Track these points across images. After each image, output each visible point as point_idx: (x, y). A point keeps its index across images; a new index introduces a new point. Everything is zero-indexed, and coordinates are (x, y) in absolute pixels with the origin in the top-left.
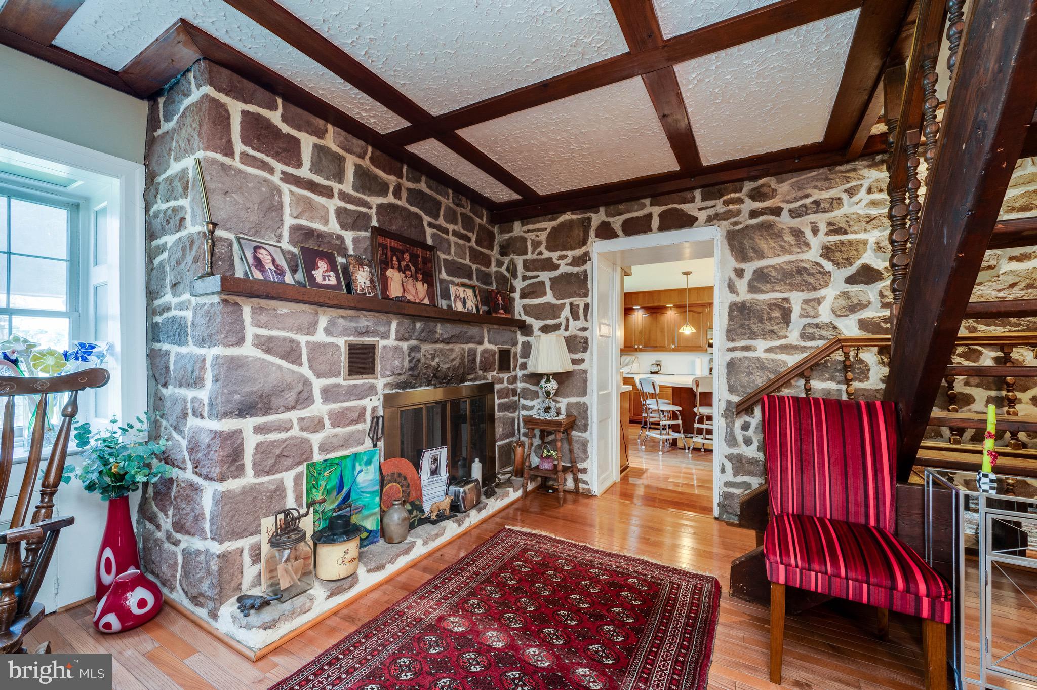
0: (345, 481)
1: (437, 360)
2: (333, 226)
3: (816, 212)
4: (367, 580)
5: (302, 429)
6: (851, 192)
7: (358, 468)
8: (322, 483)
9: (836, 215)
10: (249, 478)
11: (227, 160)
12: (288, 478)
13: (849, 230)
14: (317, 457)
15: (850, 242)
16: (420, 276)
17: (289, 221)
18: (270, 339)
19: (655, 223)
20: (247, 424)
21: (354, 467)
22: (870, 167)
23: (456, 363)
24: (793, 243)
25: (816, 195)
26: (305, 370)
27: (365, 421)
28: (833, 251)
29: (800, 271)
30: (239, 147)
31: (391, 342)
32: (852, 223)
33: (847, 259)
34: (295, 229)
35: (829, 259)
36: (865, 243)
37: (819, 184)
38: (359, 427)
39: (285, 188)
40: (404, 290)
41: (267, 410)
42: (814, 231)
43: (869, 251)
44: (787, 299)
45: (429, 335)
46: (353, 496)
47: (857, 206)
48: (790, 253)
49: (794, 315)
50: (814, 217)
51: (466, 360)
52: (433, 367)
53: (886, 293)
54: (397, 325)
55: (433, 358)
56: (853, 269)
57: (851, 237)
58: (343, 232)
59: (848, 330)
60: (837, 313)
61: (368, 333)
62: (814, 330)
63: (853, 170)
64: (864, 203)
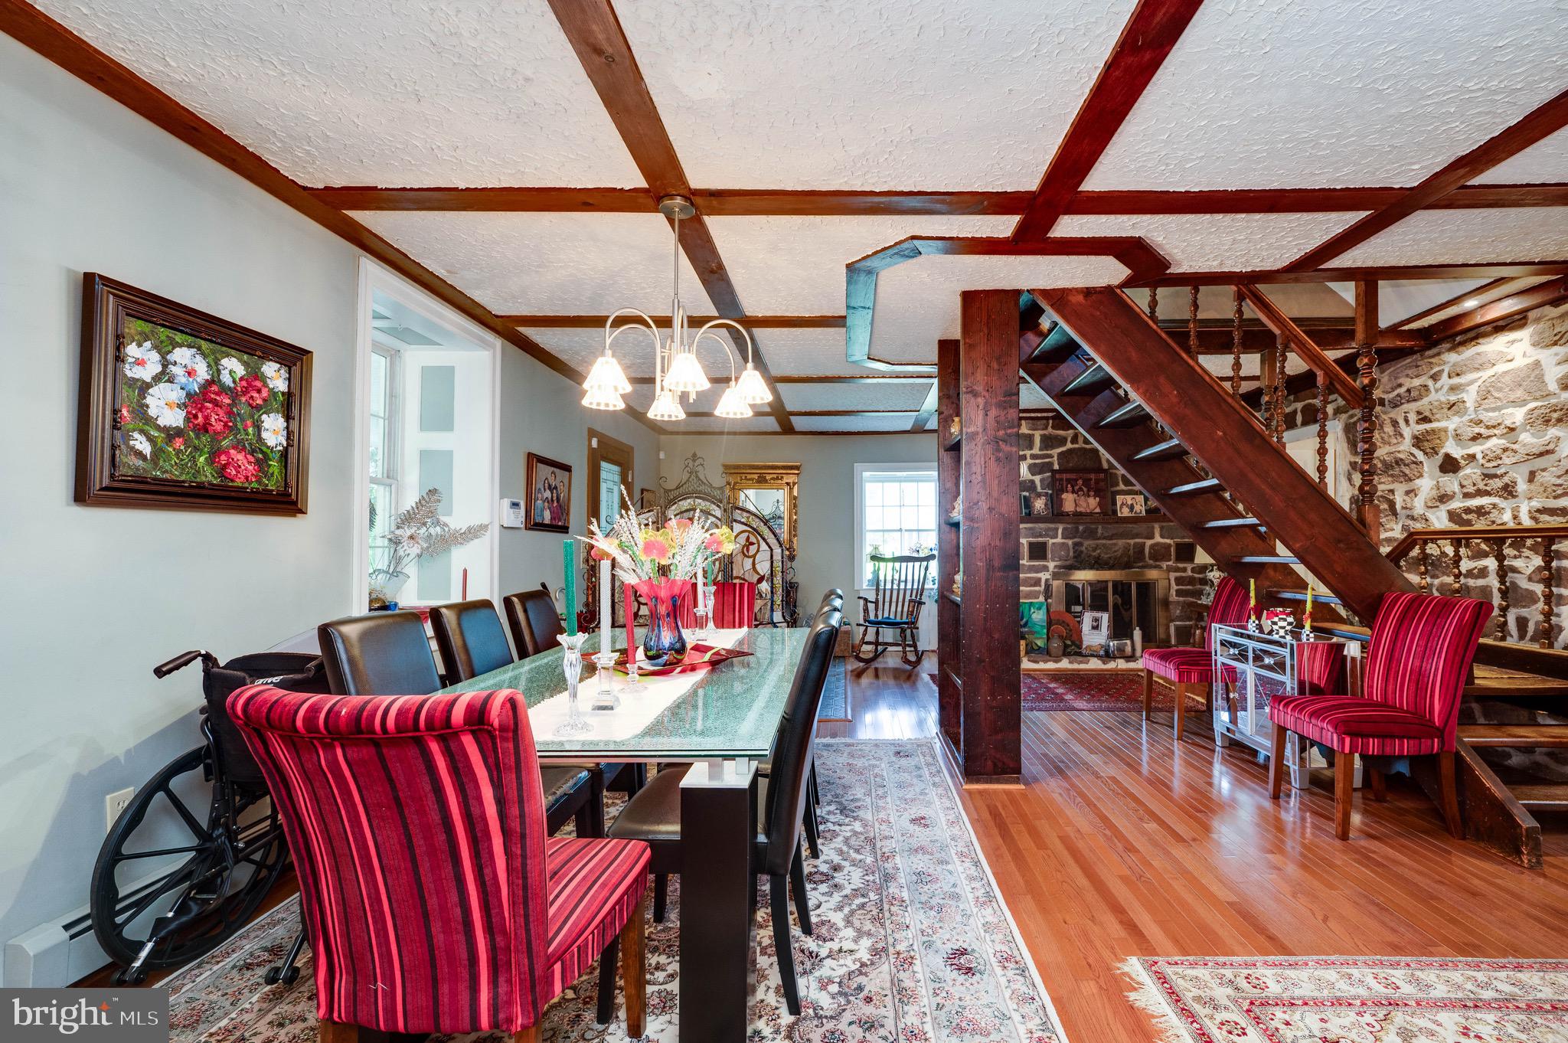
0: (1024, 615)
1: (1099, 551)
2: (1027, 475)
3: (1408, 401)
4: (1026, 664)
6: (1435, 377)
7: (1032, 611)
9: (1423, 404)
13: (1432, 418)
15: (1433, 431)
16: (1092, 493)
19: (1299, 418)
21: (1029, 610)
22: (1450, 350)
23: (1119, 554)
24: (1391, 433)
25: (1408, 383)
27: (1040, 586)
28: (1422, 441)
29: (1399, 462)
31: (1059, 540)
32: (1435, 411)
33: (1433, 448)
35: (1419, 448)
36: (1445, 430)
37: (1410, 372)
38: (1037, 588)
40: (1076, 505)
42: (1407, 421)
43: (1451, 439)
44: (1392, 491)
45: (1091, 534)
46: (1030, 624)
47: (1440, 392)
48: (1389, 444)
49: (1398, 507)
50: (1406, 407)
51: (1131, 552)
52: (1095, 557)
53: (1465, 483)
54: (1064, 529)
55: (1094, 550)
56: (1439, 459)
57: (1434, 425)
58: (1033, 478)
59: (1440, 520)
60: (1430, 504)
61: (1041, 536)
62: (1411, 522)
63: (1439, 354)
64: (1446, 388)
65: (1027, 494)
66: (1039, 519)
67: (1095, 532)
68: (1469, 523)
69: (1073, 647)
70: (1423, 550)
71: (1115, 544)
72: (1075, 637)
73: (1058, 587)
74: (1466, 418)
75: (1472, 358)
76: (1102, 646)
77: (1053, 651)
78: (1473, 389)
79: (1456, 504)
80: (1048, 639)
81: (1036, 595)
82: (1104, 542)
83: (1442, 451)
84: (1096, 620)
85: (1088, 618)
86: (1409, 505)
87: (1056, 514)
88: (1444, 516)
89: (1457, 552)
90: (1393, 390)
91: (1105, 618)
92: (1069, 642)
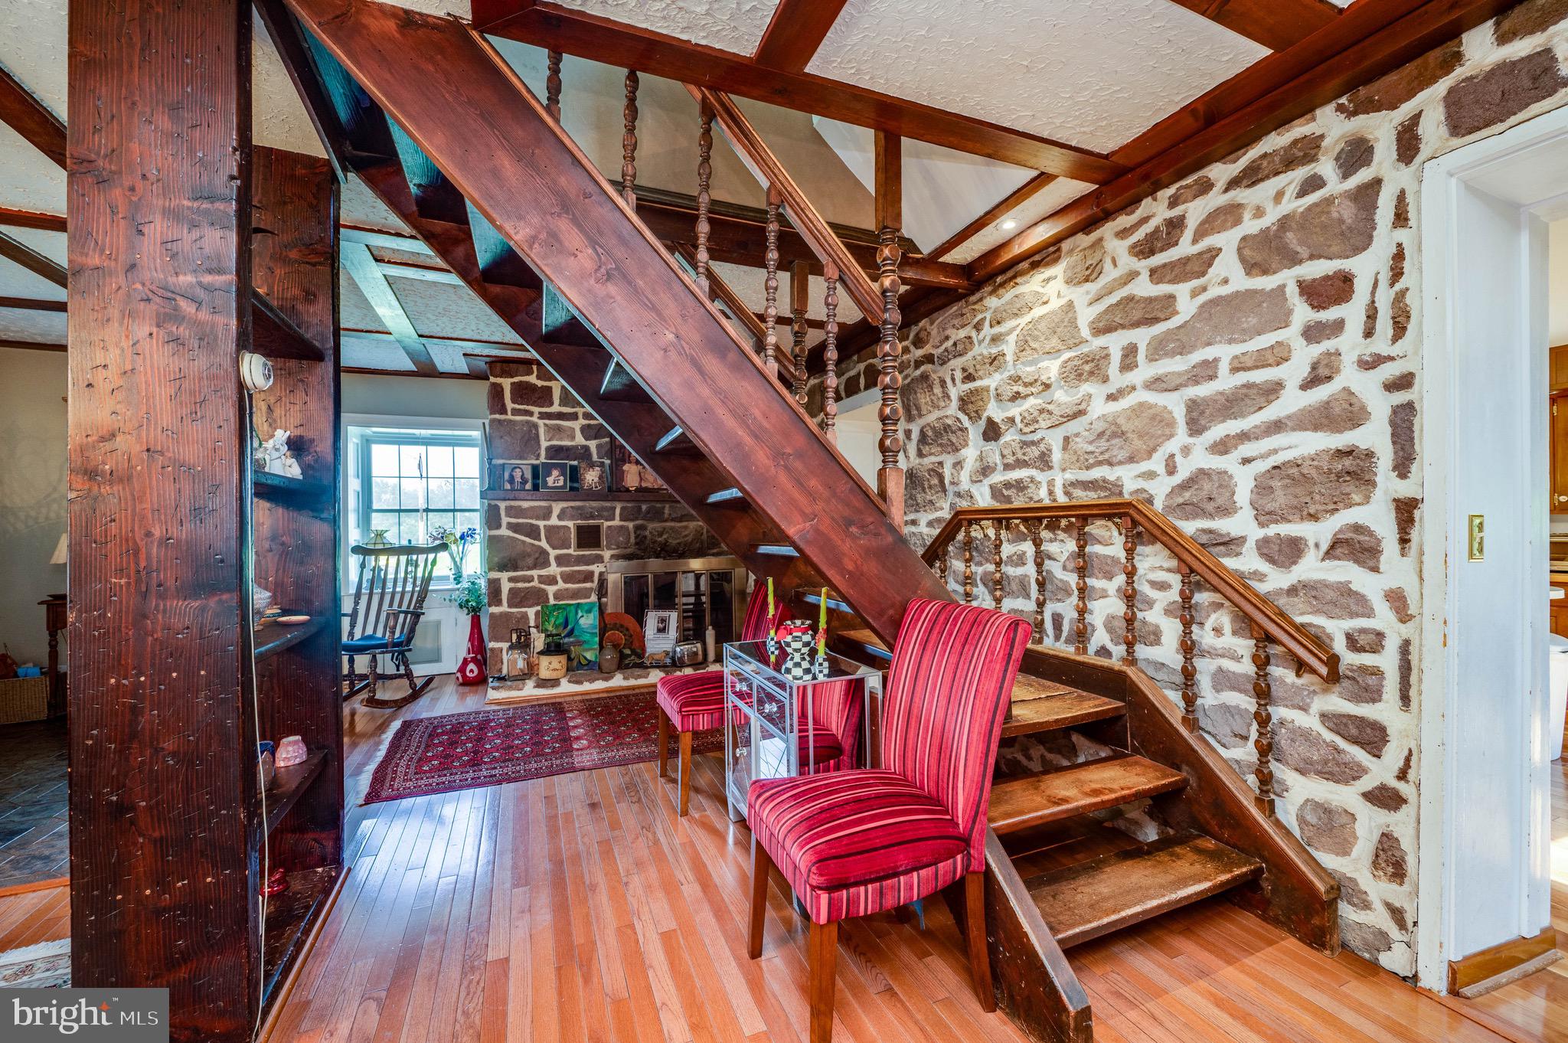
0: (570, 620)
1: (665, 536)
2: (580, 440)
3: (955, 357)
4: (566, 687)
5: (540, 582)
6: (978, 327)
7: (580, 614)
8: (552, 620)
9: (968, 359)
10: (504, 608)
11: (502, 417)
12: (531, 612)
13: (976, 375)
14: (552, 601)
15: (977, 390)
17: (544, 444)
18: (518, 524)
19: (862, 382)
20: (504, 576)
21: (577, 613)
22: (991, 293)
23: (689, 539)
24: (940, 395)
25: (955, 335)
26: (544, 544)
27: (592, 582)
28: (967, 403)
29: (947, 428)
30: (510, 405)
31: (617, 522)
32: (978, 367)
33: (976, 412)
34: (548, 449)
35: (964, 411)
36: (987, 389)
37: (956, 322)
38: (588, 585)
39: (541, 423)
40: (641, 479)
41: (515, 569)
42: (953, 380)
43: (992, 400)
44: (941, 464)
45: (656, 515)
46: (576, 632)
47: (983, 345)
48: (938, 408)
49: (947, 482)
50: (953, 363)
51: (705, 536)
52: (660, 542)
53: (1005, 452)
54: (622, 509)
55: (661, 534)
56: (983, 423)
57: (978, 384)
58: (588, 443)
59: (983, 499)
60: (974, 479)
61: (592, 517)
62: (957, 500)
63: (981, 300)
64: (988, 339)
65: (575, 463)
66: (591, 495)
67: (660, 512)
68: (1008, 500)
69: (631, 657)
70: (968, 533)
71: (686, 527)
72: (636, 644)
73: (615, 583)
74: (1007, 374)
75: (1011, 302)
76: (667, 653)
77: (606, 666)
78: (1012, 339)
79: (997, 478)
80: (601, 647)
81: (586, 594)
82: (672, 524)
83: (985, 415)
84: (663, 620)
85: (652, 619)
86: (956, 480)
87: (614, 489)
88: (987, 491)
89: (998, 535)
90: (942, 343)
91: (673, 617)
92: (627, 651)
